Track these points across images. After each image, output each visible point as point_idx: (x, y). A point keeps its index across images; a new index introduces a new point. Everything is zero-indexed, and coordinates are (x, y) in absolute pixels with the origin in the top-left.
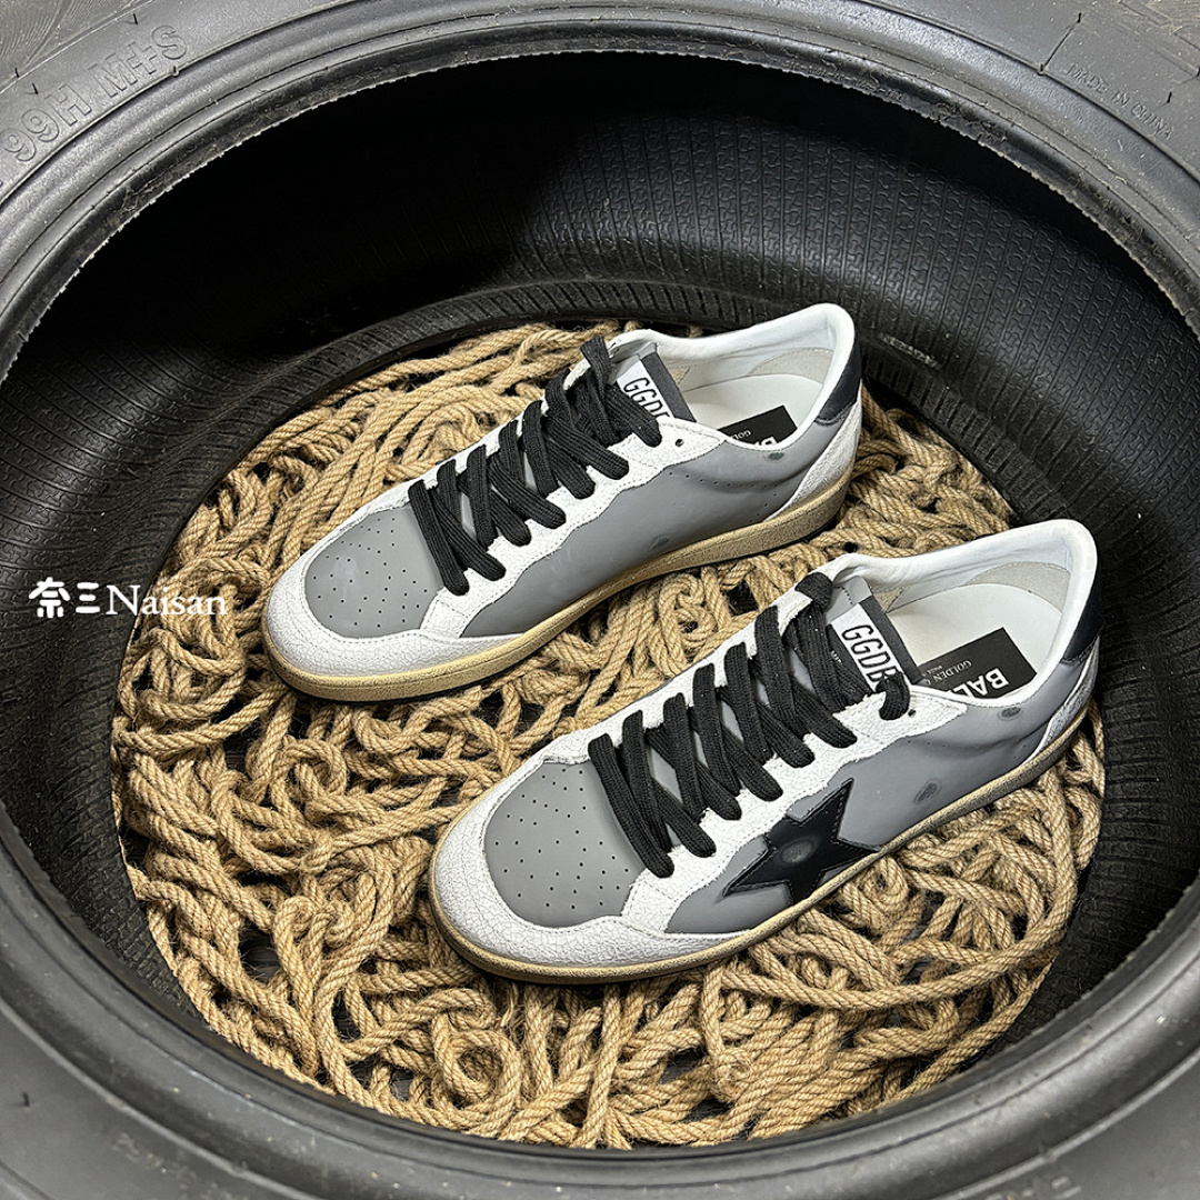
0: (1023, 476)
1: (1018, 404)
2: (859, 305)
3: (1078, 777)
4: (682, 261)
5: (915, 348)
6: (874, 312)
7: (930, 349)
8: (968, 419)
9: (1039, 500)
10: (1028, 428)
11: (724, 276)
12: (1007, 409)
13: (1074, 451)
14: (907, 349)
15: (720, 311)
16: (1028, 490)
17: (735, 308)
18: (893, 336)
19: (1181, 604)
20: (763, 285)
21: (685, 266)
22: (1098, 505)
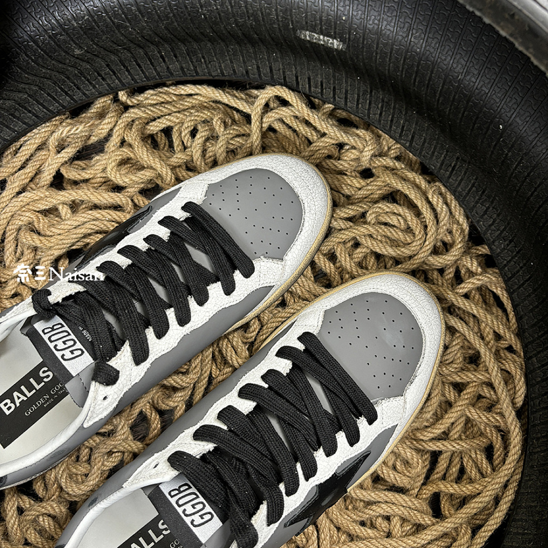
0: (427, 141)
1: (404, 60)
2: (276, 10)
3: (504, 344)
4: (140, 12)
5: (324, 36)
6: (288, 13)
7: (335, 32)
8: (380, 106)
9: (442, 158)
10: (415, 80)
11: (174, 15)
12: (398, 67)
13: (449, 88)
14: (320, 40)
15: (182, 69)
16: (433, 153)
17: (192, 62)
18: (307, 30)
19: (539, 186)
20: (204, 15)
21: (143, 16)
22: (473, 128)
